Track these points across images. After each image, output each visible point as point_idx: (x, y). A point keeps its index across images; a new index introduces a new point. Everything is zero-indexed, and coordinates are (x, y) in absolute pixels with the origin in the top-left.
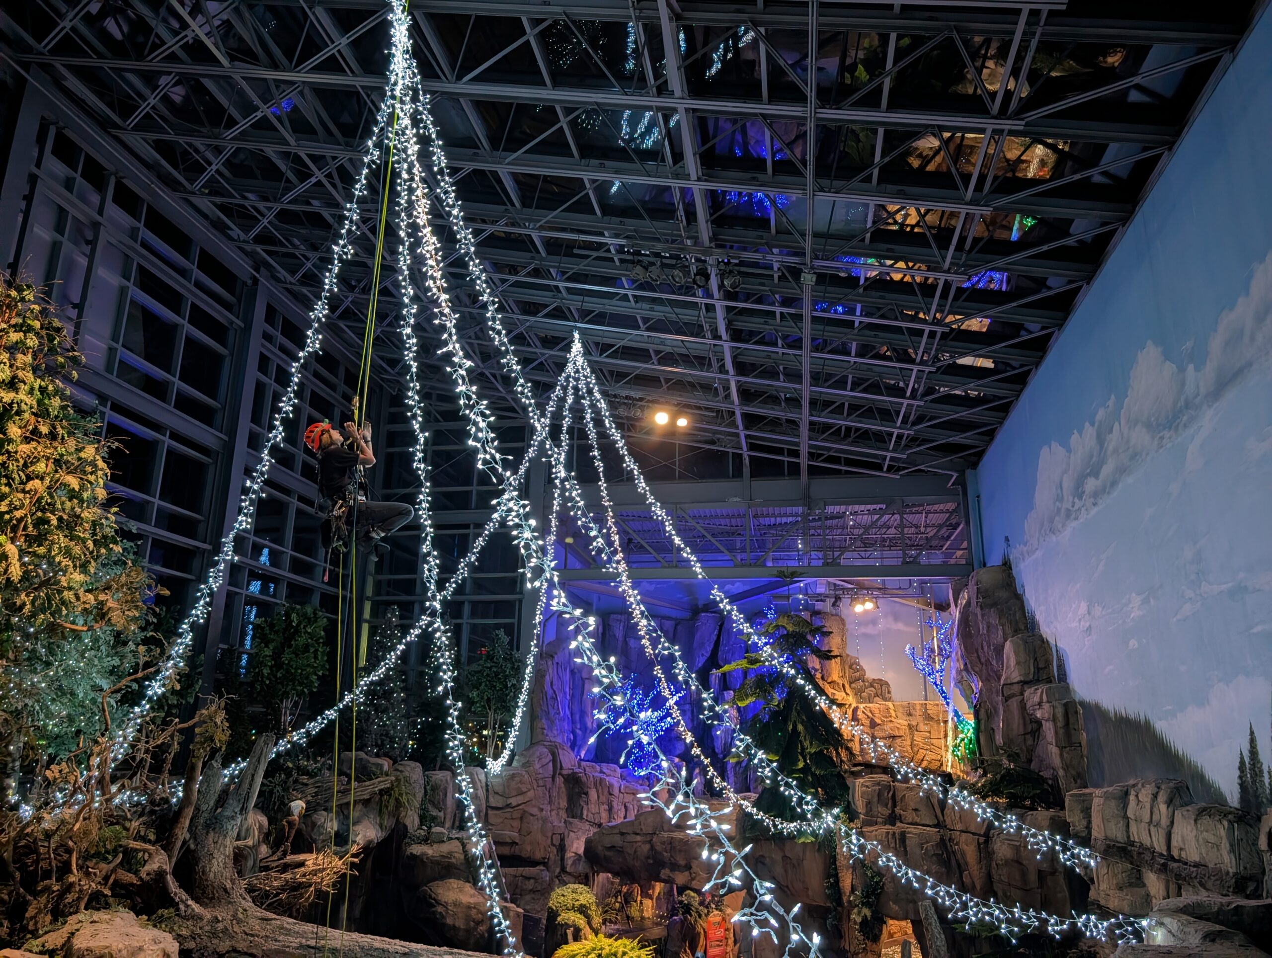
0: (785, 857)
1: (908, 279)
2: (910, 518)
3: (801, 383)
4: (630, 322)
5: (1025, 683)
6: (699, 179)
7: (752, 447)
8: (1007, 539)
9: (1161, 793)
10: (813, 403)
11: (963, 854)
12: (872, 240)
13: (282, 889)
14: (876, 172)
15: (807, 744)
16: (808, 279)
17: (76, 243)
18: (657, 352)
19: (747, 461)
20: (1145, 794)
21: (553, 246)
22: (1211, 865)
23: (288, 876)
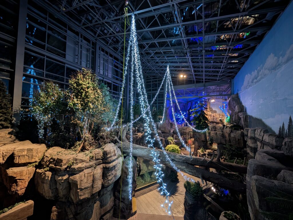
0: (199, 134)
1: (222, 49)
2: (221, 87)
3: (203, 68)
4: (177, 62)
5: (239, 112)
6: (185, 37)
7: (196, 79)
8: (238, 90)
9: (262, 131)
10: (205, 71)
11: (226, 136)
12: (216, 43)
13: (135, 137)
14: (217, 29)
15: (202, 120)
16: (204, 51)
17: (106, 62)
18: (181, 66)
19: (195, 81)
20: (259, 131)
21: (164, 53)
22: (271, 143)
23: (136, 136)
